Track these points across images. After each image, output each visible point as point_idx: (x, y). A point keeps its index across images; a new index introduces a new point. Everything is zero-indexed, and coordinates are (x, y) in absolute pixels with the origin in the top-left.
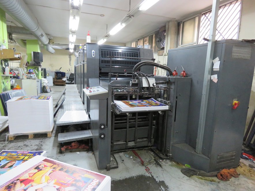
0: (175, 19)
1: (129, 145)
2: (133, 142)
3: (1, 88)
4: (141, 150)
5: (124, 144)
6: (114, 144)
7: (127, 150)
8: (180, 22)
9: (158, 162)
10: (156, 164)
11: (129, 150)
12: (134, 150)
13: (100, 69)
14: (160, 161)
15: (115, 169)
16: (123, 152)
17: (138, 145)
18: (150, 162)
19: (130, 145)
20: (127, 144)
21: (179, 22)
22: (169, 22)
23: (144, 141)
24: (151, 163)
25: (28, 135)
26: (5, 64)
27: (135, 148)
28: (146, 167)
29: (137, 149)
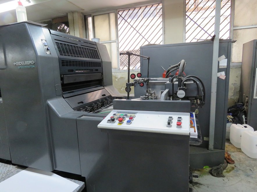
0: (84, 10)
8: (87, 15)
13: (62, 79)
21: (85, 14)
22: (73, 12)
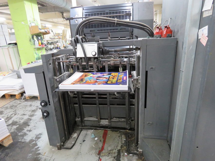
1: (101, 123)
2: (107, 120)
3: (35, 57)
4: (115, 131)
5: (96, 121)
6: (85, 119)
7: (98, 128)
9: (120, 155)
10: (114, 158)
11: (100, 129)
12: (107, 129)
14: (123, 155)
15: (67, 150)
16: (94, 129)
17: (113, 125)
18: (111, 152)
19: (103, 124)
20: (99, 122)
23: (121, 122)
24: (110, 154)
25: (37, 97)
26: (38, 38)
27: (109, 128)
28: (101, 158)
29: (110, 130)
